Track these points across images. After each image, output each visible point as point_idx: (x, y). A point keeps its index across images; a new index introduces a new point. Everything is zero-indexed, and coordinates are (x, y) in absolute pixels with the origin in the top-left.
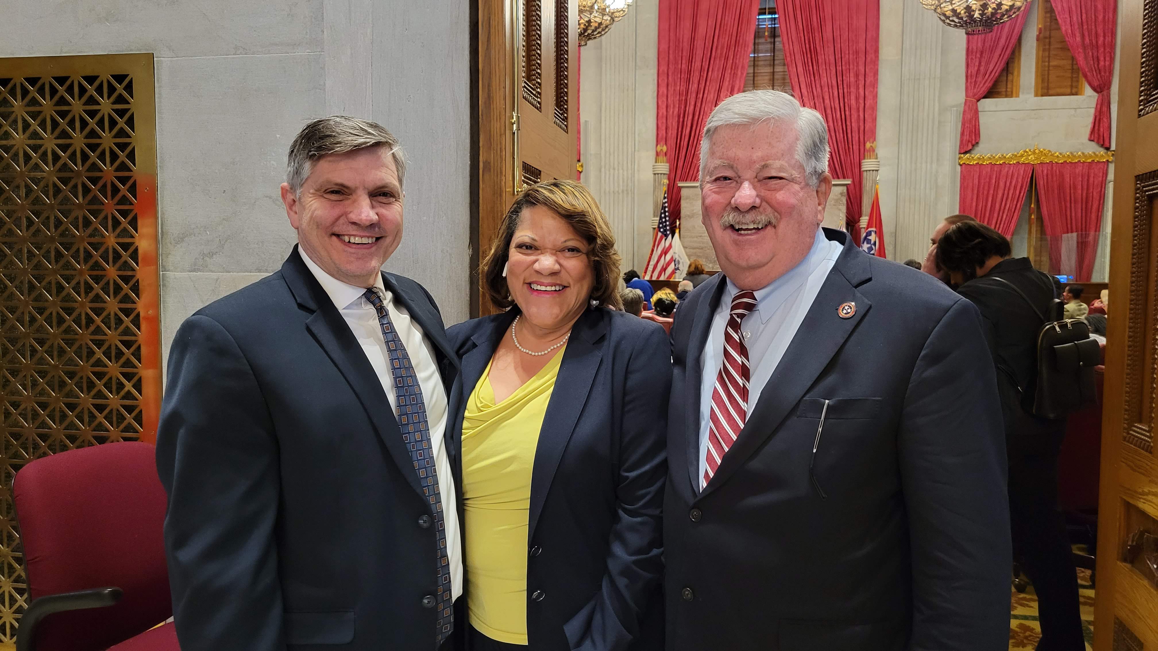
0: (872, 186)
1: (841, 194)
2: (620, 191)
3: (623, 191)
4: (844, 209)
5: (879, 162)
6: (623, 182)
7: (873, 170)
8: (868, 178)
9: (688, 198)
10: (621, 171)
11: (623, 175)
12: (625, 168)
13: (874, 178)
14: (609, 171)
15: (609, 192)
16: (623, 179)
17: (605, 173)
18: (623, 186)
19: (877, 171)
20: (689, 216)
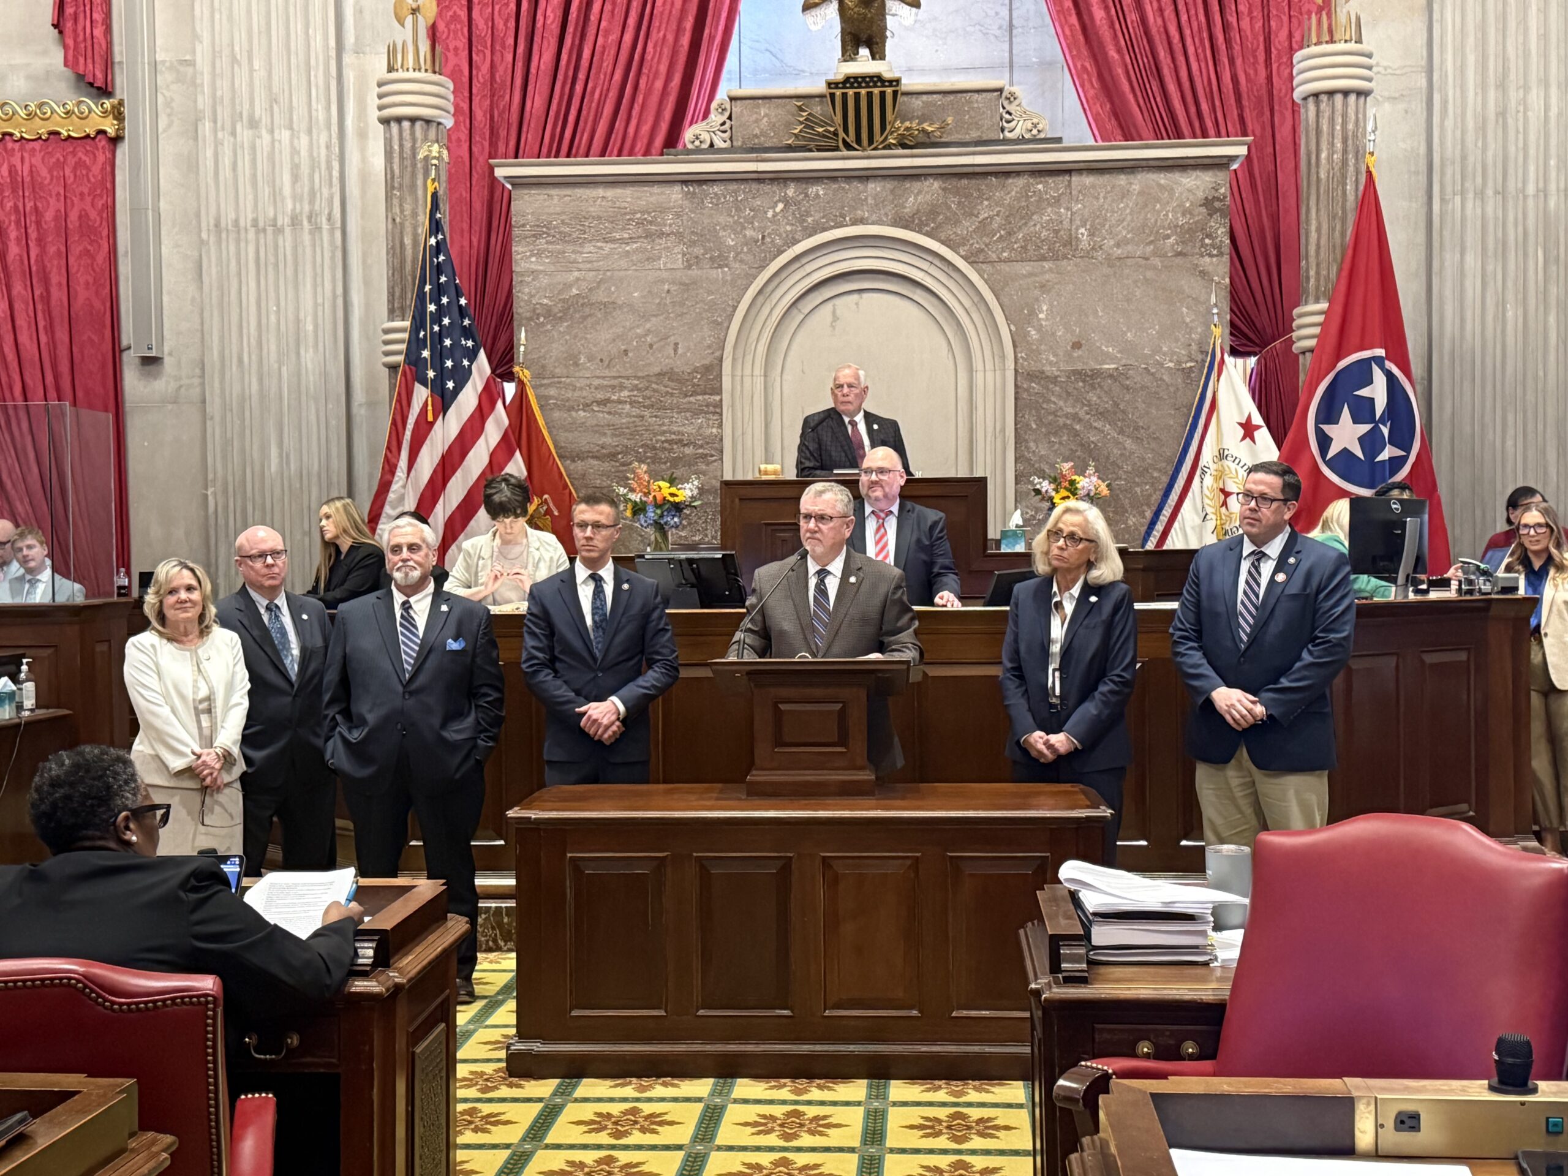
0: (1344, 162)
1: (1207, 203)
2: (284, 220)
3: (295, 222)
4: (1220, 268)
5: (1370, 56)
6: (296, 178)
7: (1346, 93)
8: (1325, 127)
9: (542, 230)
10: (286, 135)
11: (295, 152)
12: (301, 125)
13: (1350, 126)
14: (233, 134)
15: (236, 222)
16: (295, 168)
17: (218, 143)
18: (294, 197)
19: (1362, 94)
20: (548, 312)
